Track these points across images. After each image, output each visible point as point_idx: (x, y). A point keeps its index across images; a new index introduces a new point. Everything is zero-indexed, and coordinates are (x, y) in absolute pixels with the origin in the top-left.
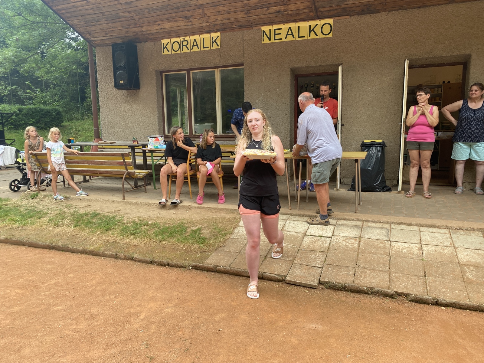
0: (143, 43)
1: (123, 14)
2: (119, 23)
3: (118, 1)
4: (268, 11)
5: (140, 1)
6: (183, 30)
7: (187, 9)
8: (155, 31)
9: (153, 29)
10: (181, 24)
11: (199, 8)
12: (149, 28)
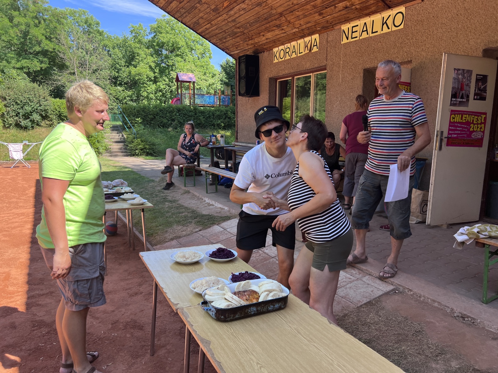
1: (236, 30)
2: (238, 38)
3: (227, 19)
4: (337, 9)
5: (239, 17)
6: (283, 38)
7: (273, 18)
8: (265, 42)
9: (262, 40)
10: (278, 33)
11: (281, 16)
12: (259, 40)
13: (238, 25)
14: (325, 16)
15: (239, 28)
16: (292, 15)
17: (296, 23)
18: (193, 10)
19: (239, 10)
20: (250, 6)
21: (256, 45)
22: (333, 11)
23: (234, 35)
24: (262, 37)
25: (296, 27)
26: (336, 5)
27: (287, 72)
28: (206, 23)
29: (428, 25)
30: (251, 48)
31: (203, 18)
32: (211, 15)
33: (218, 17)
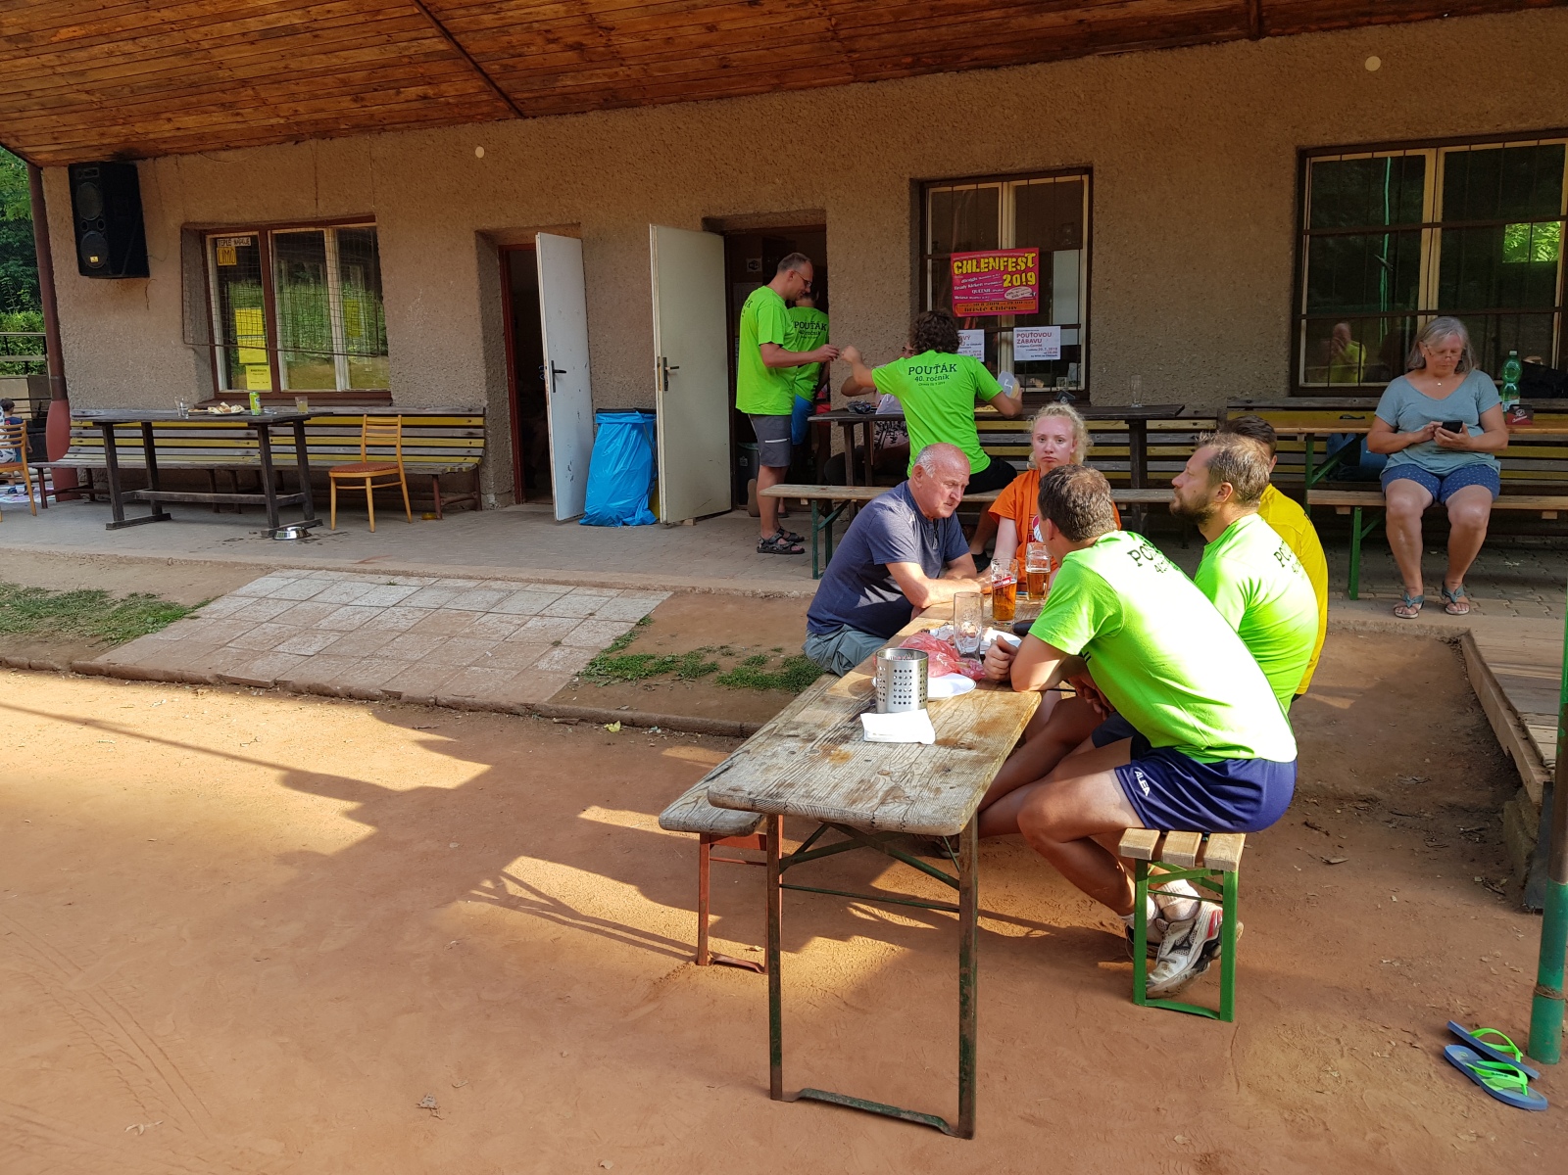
0: (151, 160)
1: (74, 96)
2: (74, 114)
3: (52, 67)
4: (401, 96)
5: (103, 70)
6: (231, 132)
7: (217, 87)
8: (167, 135)
9: (162, 129)
10: (220, 119)
11: (243, 86)
12: (150, 128)
13: (87, 87)
14: (368, 105)
15: (87, 92)
16: (277, 88)
17: (285, 106)
19: (110, 54)
20: (153, 52)
21: (134, 140)
22: (390, 99)
23: (61, 106)
24: (161, 122)
25: (281, 115)
26: (402, 90)
30: (110, 144)
33: (22, 57)
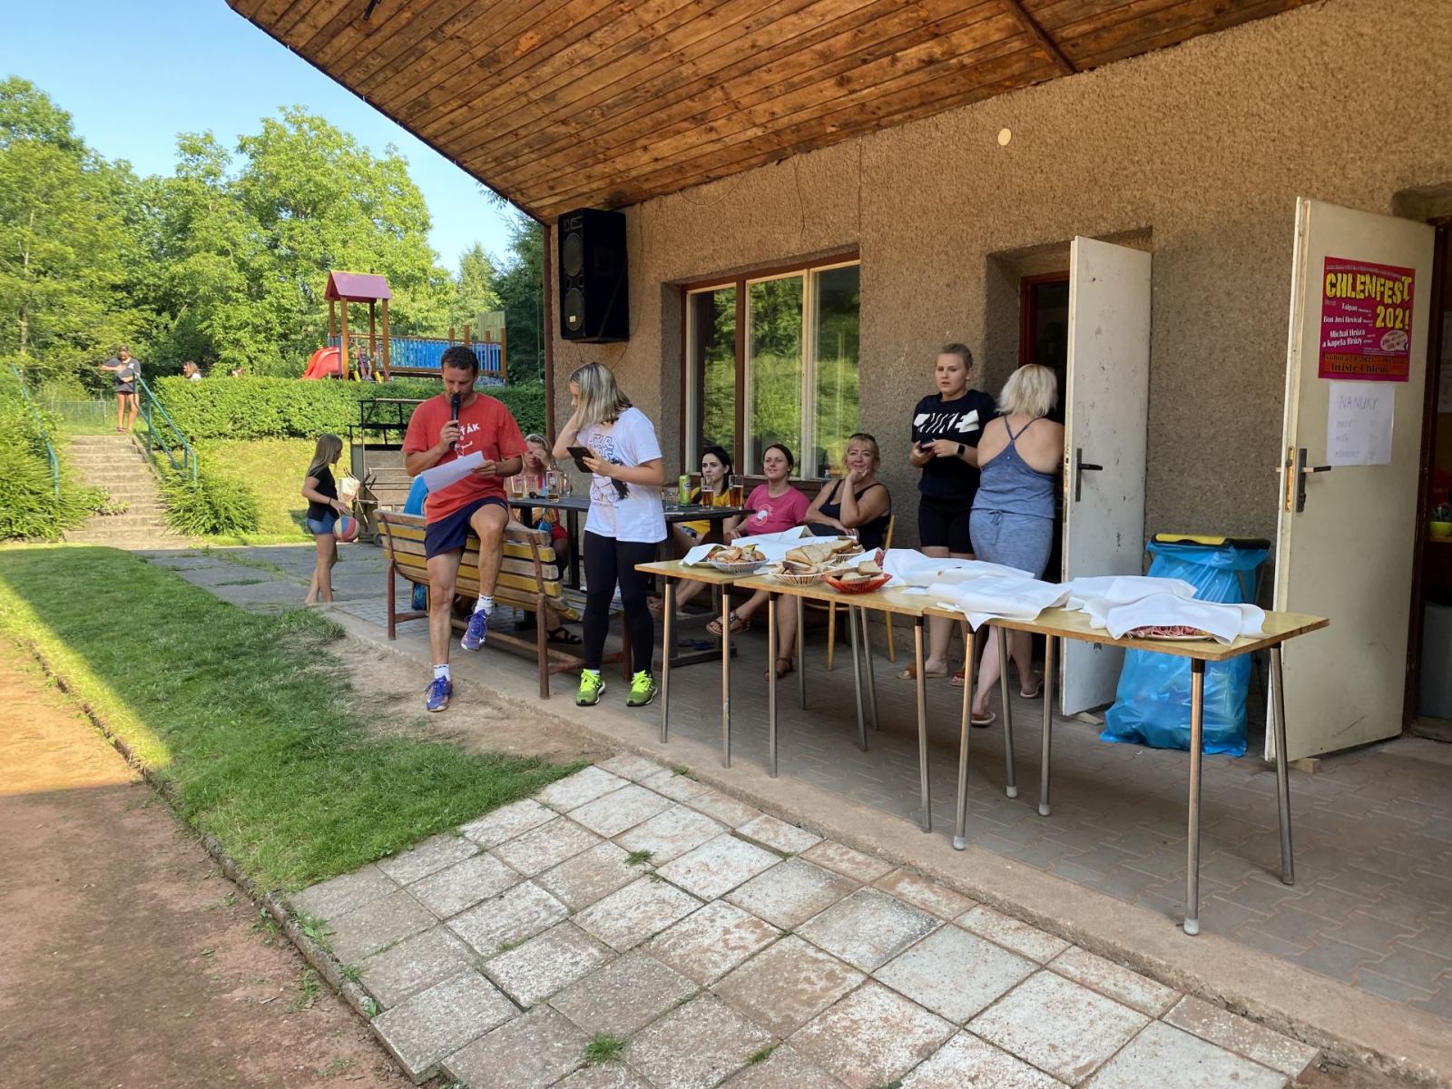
0: (638, 206)
1: (553, 129)
3: (525, 94)
4: (899, 65)
5: (569, 88)
6: (709, 157)
8: (648, 169)
9: (639, 162)
10: (695, 139)
11: (711, 86)
12: (630, 162)
13: (562, 114)
14: (857, 87)
15: (564, 122)
16: (748, 83)
17: (759, 108)
18: (412, 59)
19: (571, 64)
20: (610, 51)
21: (619, 180)
22: (885, 73)
23: (546, 145)
24: (639, 153)
25: (758, 122)
26: (898, 54)
27: (722, 264)
28: (454, 105)
29: (1203, 119)
30: (599, 189)
31: (442, 88)
32: (471, 77)
33: (498, 86)
